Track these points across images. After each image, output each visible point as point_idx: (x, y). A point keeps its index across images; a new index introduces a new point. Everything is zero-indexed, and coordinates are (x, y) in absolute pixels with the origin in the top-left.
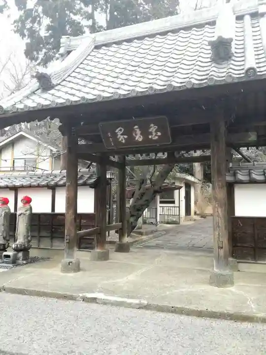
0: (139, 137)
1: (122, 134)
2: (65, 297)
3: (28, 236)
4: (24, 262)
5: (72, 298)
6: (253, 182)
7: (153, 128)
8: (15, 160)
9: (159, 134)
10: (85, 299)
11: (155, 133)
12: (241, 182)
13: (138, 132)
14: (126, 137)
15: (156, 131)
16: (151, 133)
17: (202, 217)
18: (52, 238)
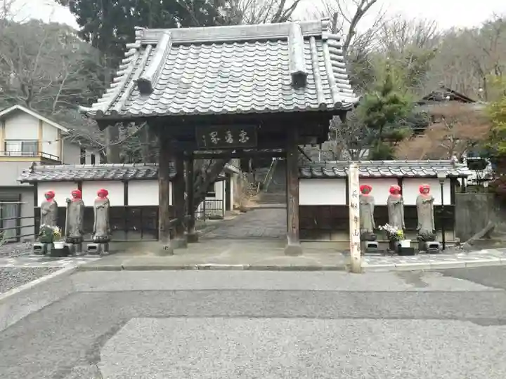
0: (230, 140)
1: (216, 137)
2: (183, 268)
3: (108, 229)
4: (107, 253)
5: (189, 268)
6: (313, 177)
7: (243, 134)
8: (8, 142)
9: (248, 138)
10: (199, 268)
11: (244, 138)
12: (305, 178)
13: (230, 136)
14: (218, 139)
15: (245, 136)
16: (240, 138)
17: (242, 211)
18: (127, 231)
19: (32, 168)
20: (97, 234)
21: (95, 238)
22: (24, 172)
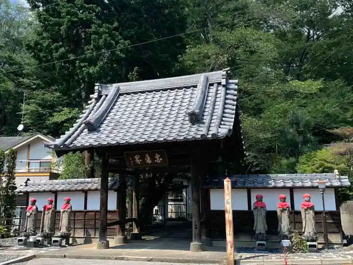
0: (149, 161)
1: (138, 159)
7: (157, 156)
8: (31, 162)
9: (161, 159)
11: (158, 159)
13: (148, 158)
14: (141, 160)
16: (156, 159)
18: (85, 229)
19: (26, 182)
20: (61, 231)
21: (59, 234)
22: (21, 185)
